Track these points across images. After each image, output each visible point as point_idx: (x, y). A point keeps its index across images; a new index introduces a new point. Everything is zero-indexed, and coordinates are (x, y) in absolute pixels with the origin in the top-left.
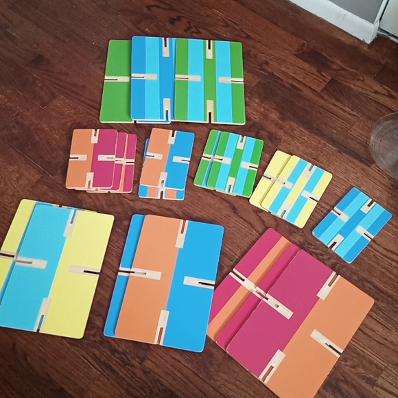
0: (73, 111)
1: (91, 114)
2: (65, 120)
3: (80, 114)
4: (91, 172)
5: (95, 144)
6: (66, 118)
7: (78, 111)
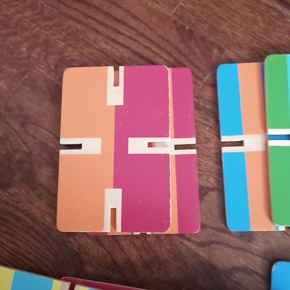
0: (28, 13)
1: (70, 17)
2: (12, 39)
3: (46, 19)
4: (115, 187)
5: (117, 107)
6: (15, 34)
7: (41, 13)
